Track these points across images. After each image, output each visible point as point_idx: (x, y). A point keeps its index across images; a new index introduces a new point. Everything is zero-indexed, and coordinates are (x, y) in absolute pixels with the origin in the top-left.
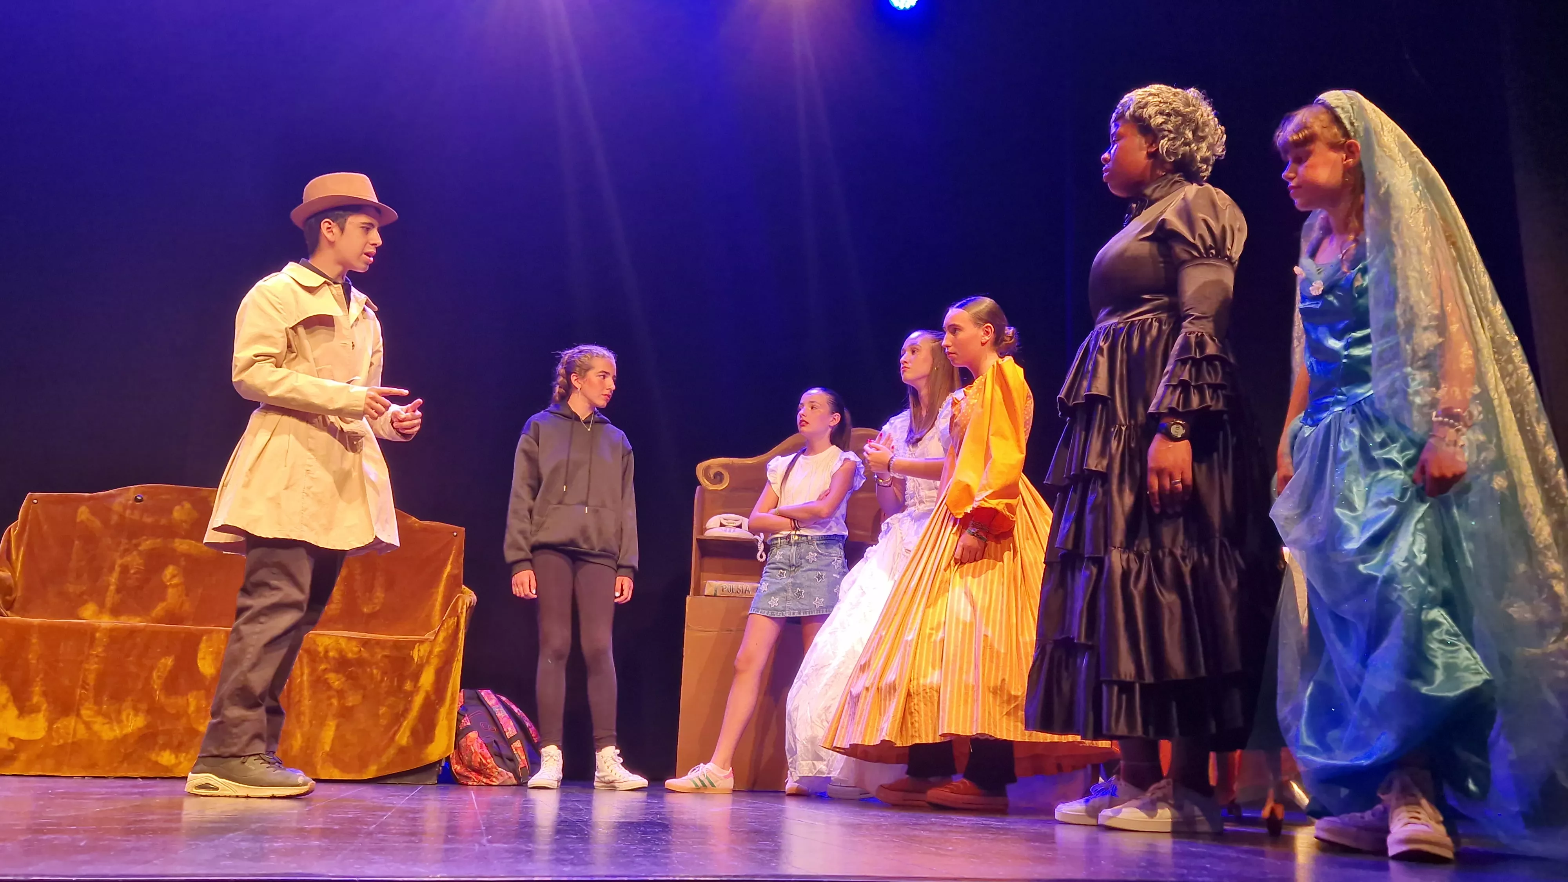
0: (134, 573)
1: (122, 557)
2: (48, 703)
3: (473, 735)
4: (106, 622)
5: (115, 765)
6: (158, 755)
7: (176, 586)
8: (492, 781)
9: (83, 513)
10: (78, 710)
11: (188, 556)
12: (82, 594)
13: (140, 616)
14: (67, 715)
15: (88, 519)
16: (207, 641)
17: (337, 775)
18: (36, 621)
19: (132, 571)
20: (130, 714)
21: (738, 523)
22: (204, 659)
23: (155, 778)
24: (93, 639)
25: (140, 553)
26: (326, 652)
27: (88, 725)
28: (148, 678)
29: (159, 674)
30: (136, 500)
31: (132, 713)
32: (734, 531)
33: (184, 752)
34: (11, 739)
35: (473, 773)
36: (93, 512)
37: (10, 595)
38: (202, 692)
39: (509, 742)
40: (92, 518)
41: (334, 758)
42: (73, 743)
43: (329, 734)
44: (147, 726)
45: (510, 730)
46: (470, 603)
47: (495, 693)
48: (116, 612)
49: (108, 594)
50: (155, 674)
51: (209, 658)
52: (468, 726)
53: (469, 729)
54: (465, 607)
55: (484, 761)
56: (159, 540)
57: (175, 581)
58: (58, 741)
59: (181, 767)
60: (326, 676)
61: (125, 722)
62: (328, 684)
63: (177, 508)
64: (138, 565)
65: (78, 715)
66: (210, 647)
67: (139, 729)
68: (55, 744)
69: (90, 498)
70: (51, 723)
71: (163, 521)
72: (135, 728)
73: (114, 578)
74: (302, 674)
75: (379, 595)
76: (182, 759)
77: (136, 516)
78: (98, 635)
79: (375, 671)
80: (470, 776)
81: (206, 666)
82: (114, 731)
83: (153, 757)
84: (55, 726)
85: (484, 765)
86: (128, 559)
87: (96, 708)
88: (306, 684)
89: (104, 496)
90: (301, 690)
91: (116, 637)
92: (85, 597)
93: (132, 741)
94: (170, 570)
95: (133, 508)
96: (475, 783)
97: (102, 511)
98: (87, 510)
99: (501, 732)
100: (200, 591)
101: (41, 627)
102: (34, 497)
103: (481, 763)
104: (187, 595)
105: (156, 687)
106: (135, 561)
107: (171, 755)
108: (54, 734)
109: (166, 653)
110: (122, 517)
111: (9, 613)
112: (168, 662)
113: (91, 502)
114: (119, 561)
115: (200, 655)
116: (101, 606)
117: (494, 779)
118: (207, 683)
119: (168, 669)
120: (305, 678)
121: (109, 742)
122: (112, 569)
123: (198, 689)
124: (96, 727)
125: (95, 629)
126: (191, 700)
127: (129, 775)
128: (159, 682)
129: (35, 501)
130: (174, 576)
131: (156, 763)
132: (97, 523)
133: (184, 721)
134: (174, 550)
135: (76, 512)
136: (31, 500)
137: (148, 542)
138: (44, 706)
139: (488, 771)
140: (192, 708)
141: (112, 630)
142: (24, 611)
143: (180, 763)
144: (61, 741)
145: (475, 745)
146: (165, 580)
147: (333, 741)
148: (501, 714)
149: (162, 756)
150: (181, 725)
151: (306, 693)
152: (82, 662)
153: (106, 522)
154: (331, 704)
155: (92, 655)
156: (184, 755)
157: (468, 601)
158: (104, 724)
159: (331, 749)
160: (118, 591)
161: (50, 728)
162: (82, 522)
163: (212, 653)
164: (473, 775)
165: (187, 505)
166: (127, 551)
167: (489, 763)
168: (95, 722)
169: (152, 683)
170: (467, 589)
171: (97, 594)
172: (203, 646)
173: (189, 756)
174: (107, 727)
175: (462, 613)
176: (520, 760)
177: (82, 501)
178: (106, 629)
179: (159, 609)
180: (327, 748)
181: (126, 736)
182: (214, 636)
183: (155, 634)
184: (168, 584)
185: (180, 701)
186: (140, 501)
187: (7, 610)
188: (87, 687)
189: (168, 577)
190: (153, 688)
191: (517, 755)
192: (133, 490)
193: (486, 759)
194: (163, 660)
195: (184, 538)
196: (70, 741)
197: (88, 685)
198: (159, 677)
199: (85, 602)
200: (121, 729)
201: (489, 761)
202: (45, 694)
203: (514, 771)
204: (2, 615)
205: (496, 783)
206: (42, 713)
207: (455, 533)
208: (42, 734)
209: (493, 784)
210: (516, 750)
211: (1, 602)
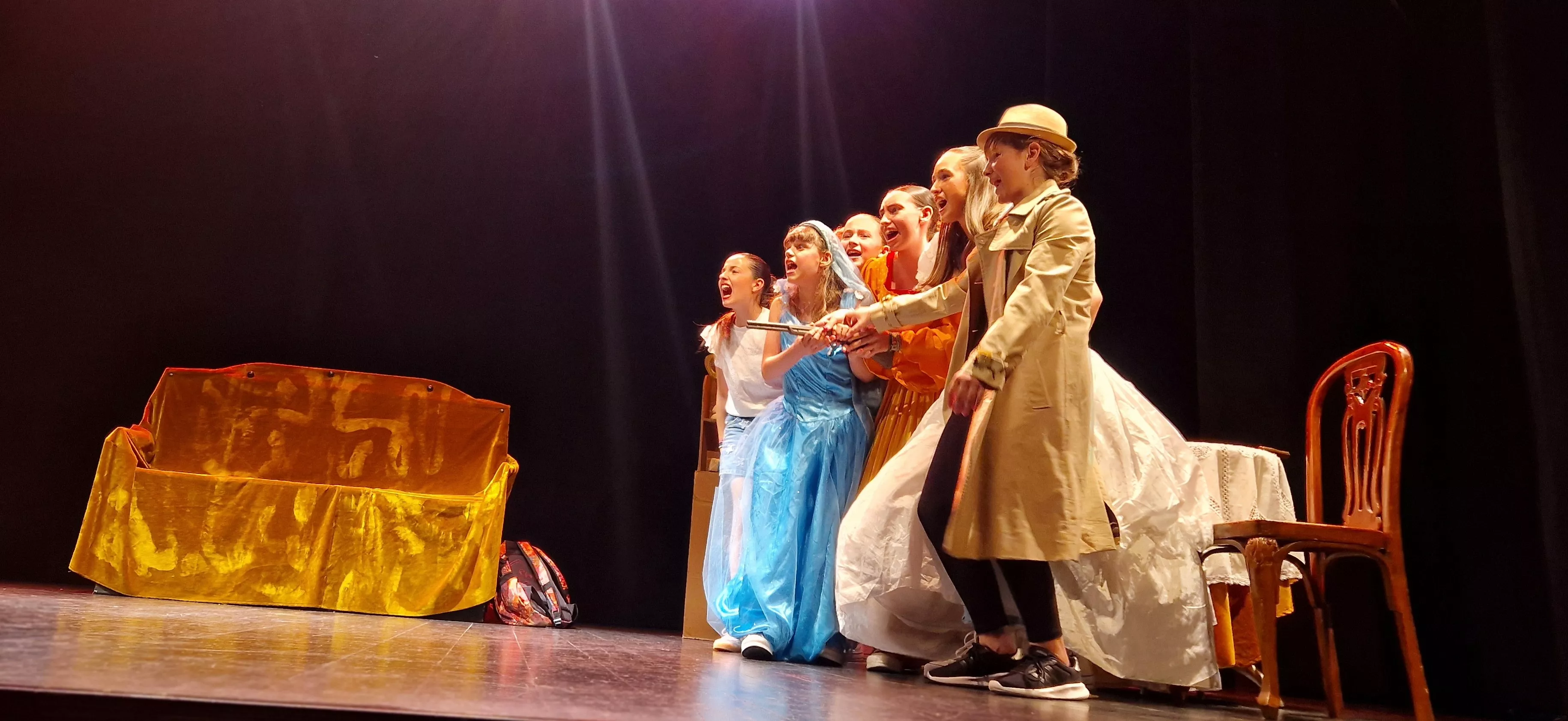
0: (247, 436)
1: (237, 422)
2: (178, 541)
3: (513, 581)
4: (222, 476)
5: (229, 594)
6: (262, 587)
7: (278, 447)
8: (529, 622)
9: (207, 385)
10: (201, 548)
11: (288, 423)
12: (206, 451)
13: (249, 471)
14: (192, 552)
15: (211, 390)
16: (301, 493)
17: (402, 612)
18: (170, 473)
19: (244, 435)
20: (240, 553)
22: (299, 509)
24: (213, 488)
25: (251, 420)
26: (397, 507)
27: (208, 560)
28: (255, 524)
29: (263, 520)
30: (249, 375)
31: (242, 552)
33: (282, 585)
34: (150, 569)
35: (513, 614)
36: (216, 385)
37: (152, 451)
38: (298, 536)
39: (543, 589)
40: (214, 389)
41: (400, 597)
42: (197, 575)
43: (396, 578)
44: (252, 564)
45: (545, 580)
46: (513, 469)
47: (532, 544)
48: (232, 467)
49: (225, 452)
50: (260, 521)
51: (302, 508)
52: (509, 573)
53: (509, 576)
54: (508, 473)
55: (522, 604)
56: (266, 409)
57: (278, 443)
58: (185, 573)
59: (280, 598)
60: (395, 529)
61: (237, 560)
62: (397, 535)
63: (280, 383)
64: (250, 429)
65: (201, 553)
66: (304, 499)
67: (247, 565)
68: (183, 575)
69: (213, 373)
70: (180, 556)
71: (269, 394)
72: (244, 564)
73: (230, 440)
74: (376, 527)
75: (439, 459)
76: (280, 592)
77: (248, 389)
78: (216, 487)
79: (434, 527)
80: (511, 617)
81: (301, 515)
82: (228, 566)
83: (257, 588)
84: (183, 561)
85: (522, 607)
86: (241, 424)
87: (214, 547)
88: (379, 535)
89: (223, 372)
90: (375, 540)
91: (231, 490)
92: (208, 454)
93: (241, 574)
94: (274, 435)
95: (246, 382)
96: (514, 624)
97: (222, 386)
98: (210, 383)
99: (538, 582)
100: (297, 451)
101: (172, 478)
102: (170, 371)
103: (520, 605)
104: (287, 456)
105: (261, 530)
106: (246, 426)
107: (272, 587)
108: (182, 567)
109: (268, 504)
110: (237, 389)
111: (151, 466)
112: (271, 510)
113: (212, 376)
114: (234, 426)
115: (296, 505)
116: (220, 460)
117: (530, 620)
118: (300, 529)
119: (271, 516)
120: (378, 529)
121: (225, 575)
122: (229, 431)
123: (294, 534)
124: (214, 563)
125: (215, 483)
126: (288, 543)
127: (239, 602)
128: (263, 526)
129: (172, 374)
130: (276, 440)
131: (261, 594)
132: (218, 394)
133: (283, 559)
134: (278, 418)
135: (202, 384)
136: (168, 374)
137: (257, 411)
138: (175, 544)
139: (526, 613)
140: (289, 550)
141: (228, 483)
142: (161, 465)
143: (279, 595)
144: (188, 573)
145: (516, 589)
146: (270, 443)
147: (400, 582)
148: (539, 565)
149: (265, 589)
150: (280, 563)
151: (379, 542)
152: (204, 509)
153: (224, 392)
154: (398, 553)
155: (212, 504)
156: (282, 588)
157: (511, 468)
158: (221, 560)
159: (398, 590)
160: (234, 450)
161: (179, 563)
162: (205, 393)
163: (304, 504)
164: (512, 615)
165: (288, 381)
166: (240, 418)
167: (526, 606)
168: (214, 559)
169: (257, 527)
170: (511, 457)
171: (217, 452)
172: (297, 498)
173: (286, 589)
174: (222, 563)
175: (506, 478)
176: (552, 604)
177: (207, 375)
178: (222, 482)
179: (263, 468)
180: (395, 589)
181: (237, 570)
182: (307, 490)
183: (259, 487)
184: (272, 445)
185: (281, 544)
186: (252, 375)
187: (149, 463)
188: (208, 529)
189: (273, 439)
190: (259, 531)
191: (550, 600)
192: (246, 368)
193: (524, 602)
194: (267, 509)
195: (286, 408)
196: (194, 573)
197: (209, 527)
198: (263, 523)
199: (208, 459)
200: (234, 565)
201: (526, 604)
202: (176, 534)
203: (548, 615)
204: (145, 467)
205: (532, 623)
206: (173, 549)
207: (502, 410)
208: (173, 567)
209: (530, 624)
210: (549, 596)
211: (144, 456)
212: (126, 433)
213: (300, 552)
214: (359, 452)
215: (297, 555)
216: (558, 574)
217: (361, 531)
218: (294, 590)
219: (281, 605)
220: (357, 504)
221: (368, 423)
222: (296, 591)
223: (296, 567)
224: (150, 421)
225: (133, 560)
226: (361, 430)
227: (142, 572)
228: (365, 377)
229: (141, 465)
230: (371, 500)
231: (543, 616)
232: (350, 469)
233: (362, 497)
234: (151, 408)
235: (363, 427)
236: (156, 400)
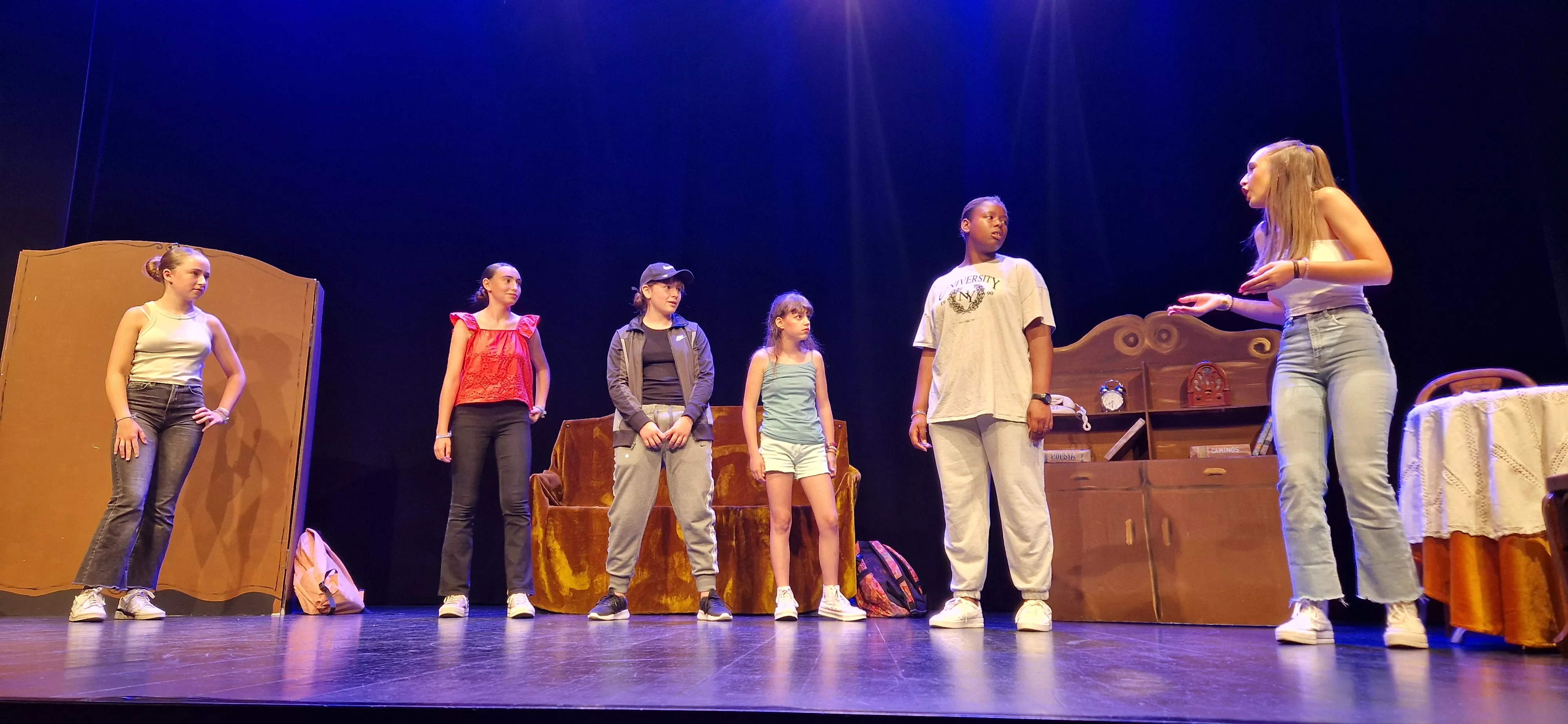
2: (588, 564)
3: (870, 576)
6: (659, 597)
9: (597, 432)
12: (601, 487)
15: (600, 435)
18: (576, 508)
20: (638, 570)
21: (1060, 402)
23: (659, 614)
26: (761, 520)
29: (654, 541)
32: (1057, 408)
33: (675, 595)
34: (571, 590)
35: (873, 607)
36: (603, 431)
37: (560, 491)
39: (897, 581)
40: (602, 434)
45: (897, 573)
46: (856, 478)
47: (882, 544)
52: (865, 570)
53: (866, 572)
54: (852, 481)
55: (880, 597)
58: (597, 591)
59: (676, 606)
62: (765, 543)
67: (645, 580)
68: (597, 593)
69: (599, 421)
70: (592, 578)
76: (675, 601)
80: (871, 609)
83: (655, 599)
84: (595, 580)
85: (880, 599)
89: (607, 419)
90: (747, 550)
92: (604, 489)
93: (642, 588)
96: (875, 616)
98: (599, 429)
99: (891, 576)
101: (579, 512)
102: (566, 423)
103: (878, 598)
105: (652, 550)
107: (668, 598)
108: (595, 585)
109: (657, 526)
111: (560, 503)
113: (601, 424)
117: (889, 612)
119: (659, 537)
123: (680, 551)
126: (675, 558)
127: (644, 612)
128: (655, 547)
129: (568, 425)
131: (659, 604)
135: (593, 431)
136: (565, 425)
138: (587, 567)
139: (884, 604)
140: (677, 564)
142: (570, 501)
143: (674, 604)
144: (600, 591)
145: (872, 584)
148: (889, 559)
149: (662, 599)
156: (675, 597)
157: (854, 477)
161: (592, 583)
162: (596, 438)
167: (883, 598)
170: (853, 468)
173: (679, 598)
175: (851, 486)
176: (907, 596)
177: (594, 424)
181: (638, 586)
187: (559, 501)
191: (904, 592)
193: (881, 595)
198: (654, 543)
201: (884, 596)
202: (587, 559)
203: (904, 606)
204: (555, 505)
205: (891, 614)
206: (586, 571)
207: (840, 426)
208: (587, 586)
209: (889, 615)
210: (904, 589)
211: (555, 496)
212: (538, 478)
213: (686, 566)
214: (723, 475)
215: (684, 568)
216: (909, 567)
217: (734, 543)
218: (685, 599)
219: (677, 612)
220: (727, 520)
221: (728, 449)
222: (687, 600)
223: (684, 578)
224: (557, 466)
225: (558, 583)
226: (723, 456)
227: (565, 592)
228: (721, 411)
229: (551, 503)
230: (739, 516)
231: (899, 608)
232: (718, 491)
233: (731, 513)
234: (556, 455)
235: (724, 453)
236: (558, 448)
